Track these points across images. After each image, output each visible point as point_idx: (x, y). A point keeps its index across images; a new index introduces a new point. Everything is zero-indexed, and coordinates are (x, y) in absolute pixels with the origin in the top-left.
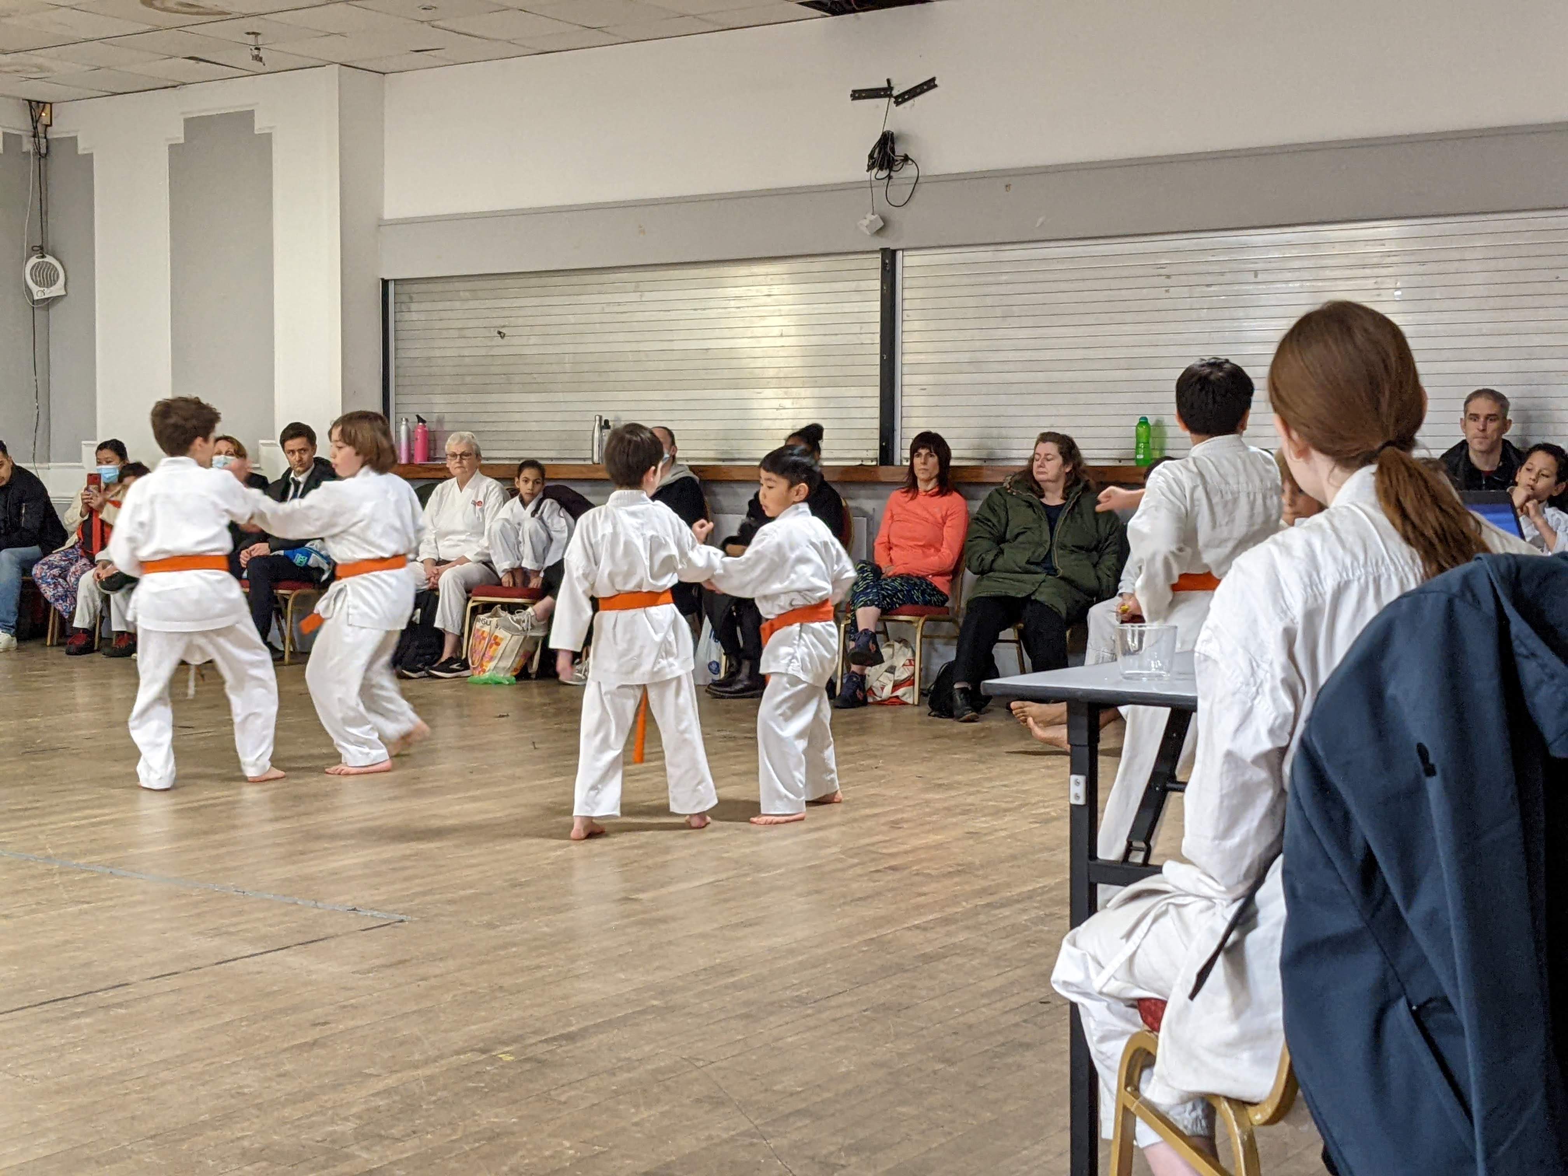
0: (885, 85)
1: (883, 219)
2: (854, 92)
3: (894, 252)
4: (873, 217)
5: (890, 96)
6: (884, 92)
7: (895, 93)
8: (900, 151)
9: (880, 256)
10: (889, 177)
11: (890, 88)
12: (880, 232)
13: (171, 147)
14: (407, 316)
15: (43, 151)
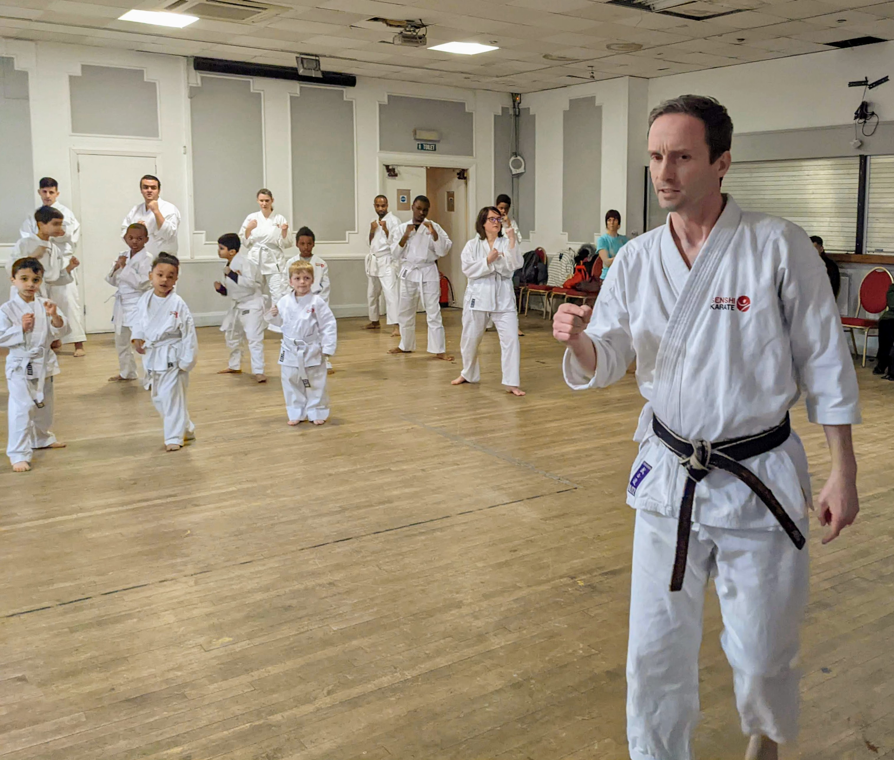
0: (864, 80)
1: (861, 142)
2: (850, 83)
3: (866, 156)
4: (856, 141)
5: (867, 85)
6: (864, 83)
7: (869, 83)
8: (870, 110)
9: (859, 158)
10: (865, 122)
11: (867, 81)
12: (859, 147)
13: (564, 112)
15: (517, 114)
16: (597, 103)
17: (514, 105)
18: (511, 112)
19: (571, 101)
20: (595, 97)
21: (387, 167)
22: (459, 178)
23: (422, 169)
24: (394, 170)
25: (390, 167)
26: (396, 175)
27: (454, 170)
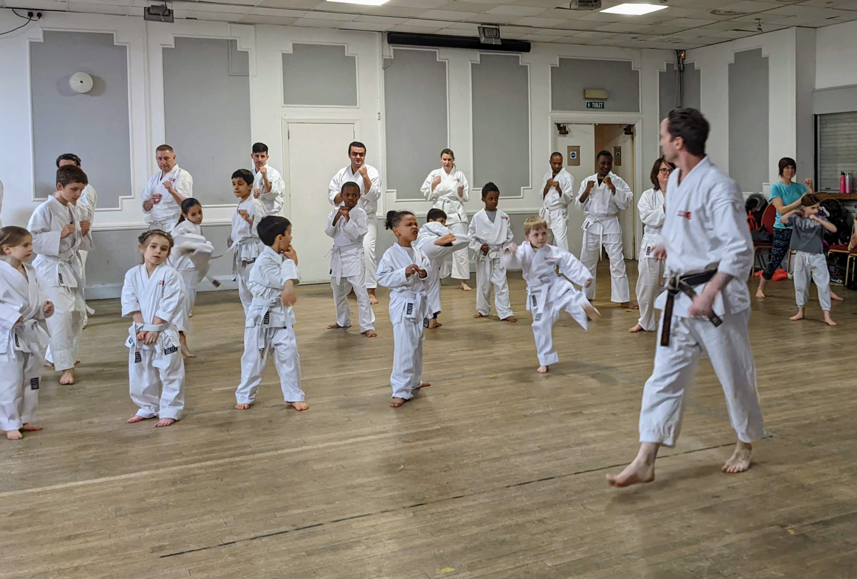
13: (729, 65)
14: (825, 130)
15: (682, 69)
16: (764, 54)
17: (679, 61)
18: (676, 68)
19: (735, 54)
20: (761, 49)
21: (558, 125)
22: (626, 133)
23: (591, 126)
24: (565, 128)
25: (562, 126)
26: (567, 133)
27: (620, 125)
